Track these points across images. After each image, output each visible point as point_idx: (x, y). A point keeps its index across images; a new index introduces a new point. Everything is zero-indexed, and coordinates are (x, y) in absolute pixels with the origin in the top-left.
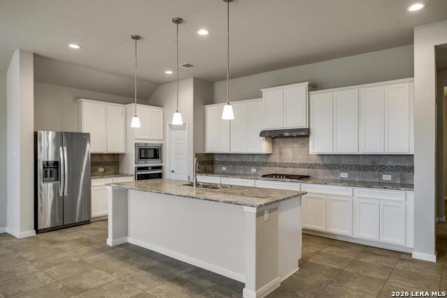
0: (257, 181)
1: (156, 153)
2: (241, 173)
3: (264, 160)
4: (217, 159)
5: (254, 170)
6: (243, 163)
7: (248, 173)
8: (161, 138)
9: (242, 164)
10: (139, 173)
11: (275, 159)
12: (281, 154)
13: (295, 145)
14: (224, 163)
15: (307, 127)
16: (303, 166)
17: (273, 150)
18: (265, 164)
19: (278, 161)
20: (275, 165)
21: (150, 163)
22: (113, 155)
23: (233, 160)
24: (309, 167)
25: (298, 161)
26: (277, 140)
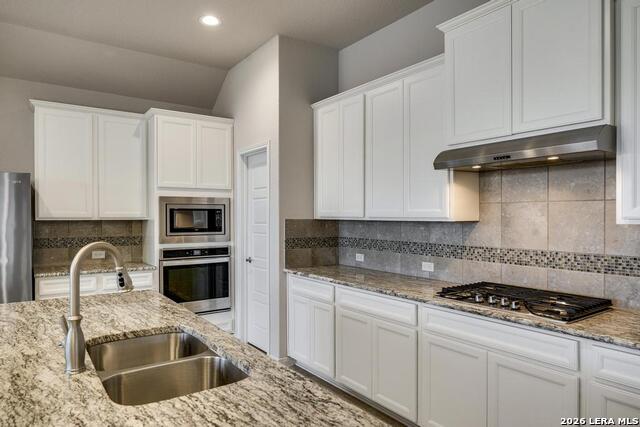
0: (424, 309)
1: (215, 219)
2: (398, 270)
3: (457, 240)
4: (345, 233)
5: (428, 267)
6: (402, 247)
7: (414, 273)
8: (227, 184)
9: (399, 249)
10: (167, 263)
11: (489, 236)
12: (506, 222)
13: (555, 194)
14: (359, 244)
15: (607, 121)
16: (586, 262)
17: (481, 209)
18: (457, 251)
19: (497, 244)
20: (489, 254)
21: (199, 241)
22: (128, 223)
23: (379, 237)
24: (609, 270)
25: (566, 247)
26: (495, 179)
